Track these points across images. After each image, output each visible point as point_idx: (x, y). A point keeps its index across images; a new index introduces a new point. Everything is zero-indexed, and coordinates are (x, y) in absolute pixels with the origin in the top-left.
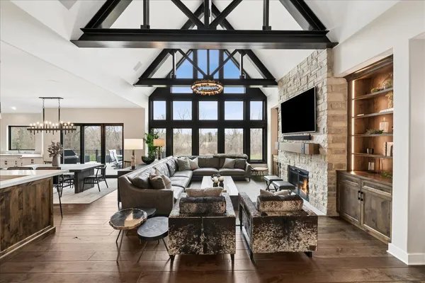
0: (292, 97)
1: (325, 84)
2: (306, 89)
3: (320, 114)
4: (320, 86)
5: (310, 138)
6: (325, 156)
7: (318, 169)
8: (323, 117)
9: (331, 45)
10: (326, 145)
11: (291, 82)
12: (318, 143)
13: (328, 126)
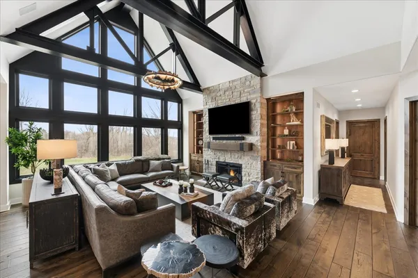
0: (221, 105)
1: (259, 101)
2: (238, 101)
3: (254, 122)
4: (253, 101)
5: (243, 139)
6: (258, 152)
7: (251, 161)
8: (257, 124)
9: (262, 75)
10: (259, 144)
11: (221, 93)
12: (251, 142)
13: (261, 131)
